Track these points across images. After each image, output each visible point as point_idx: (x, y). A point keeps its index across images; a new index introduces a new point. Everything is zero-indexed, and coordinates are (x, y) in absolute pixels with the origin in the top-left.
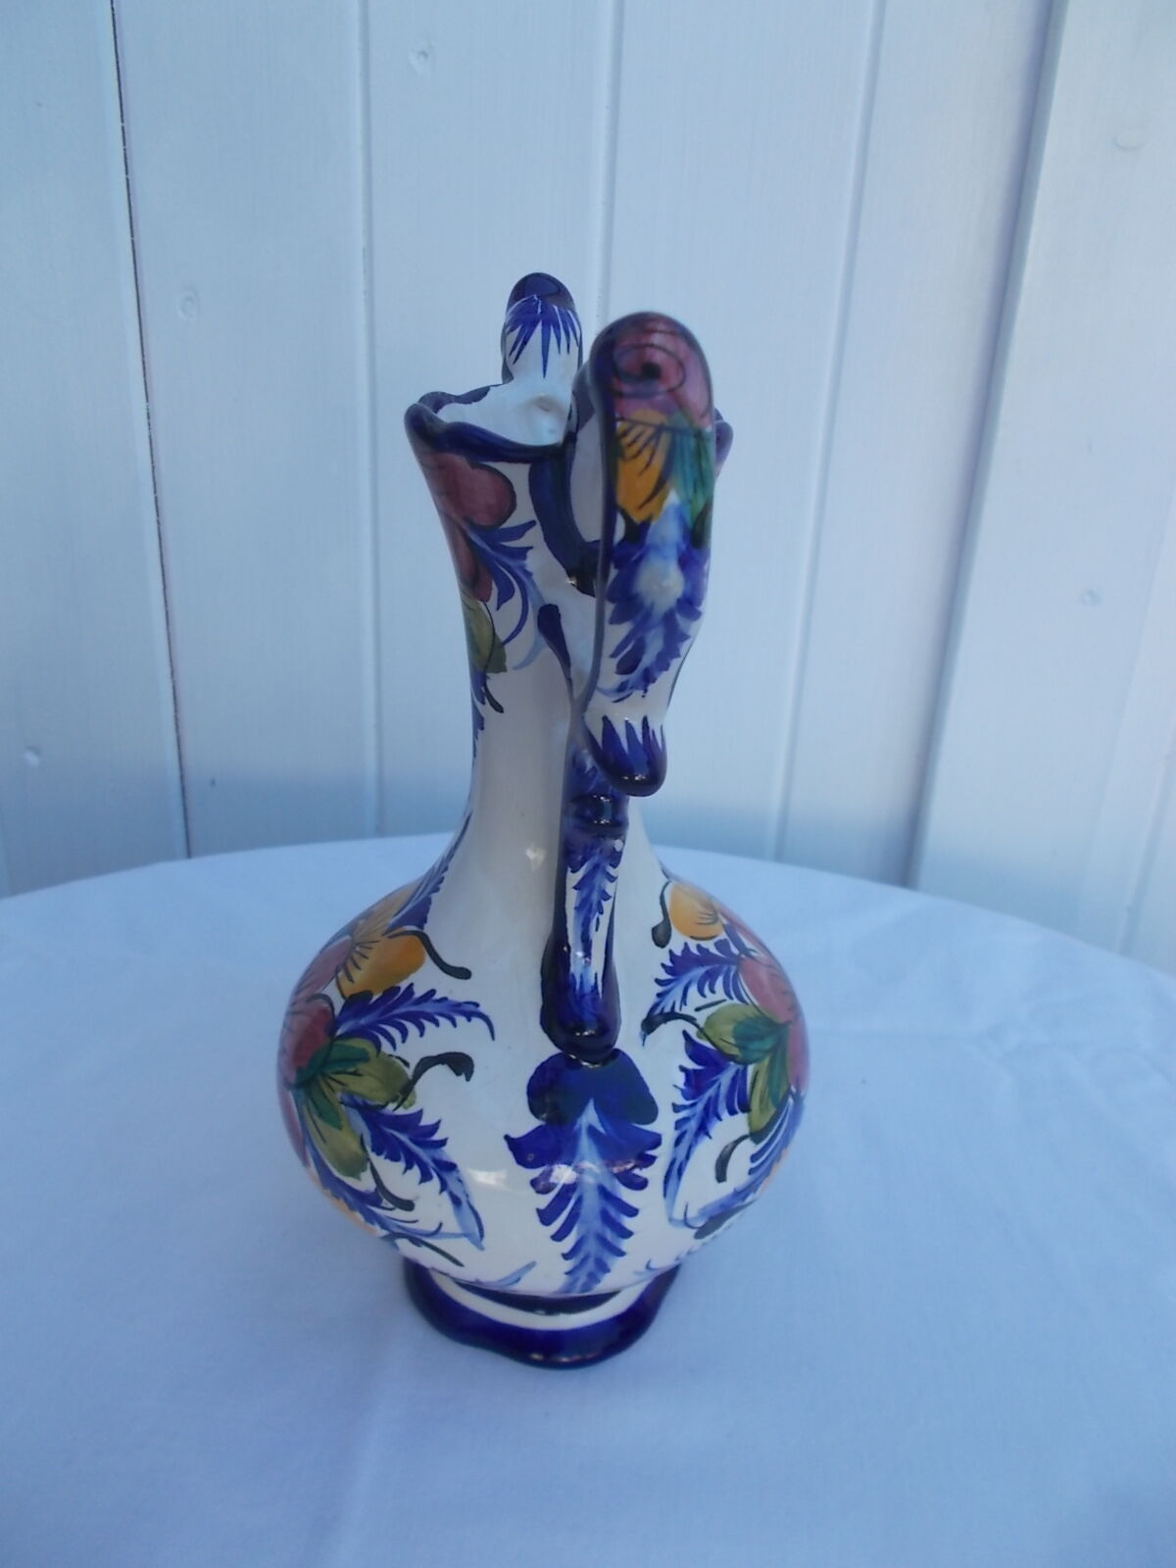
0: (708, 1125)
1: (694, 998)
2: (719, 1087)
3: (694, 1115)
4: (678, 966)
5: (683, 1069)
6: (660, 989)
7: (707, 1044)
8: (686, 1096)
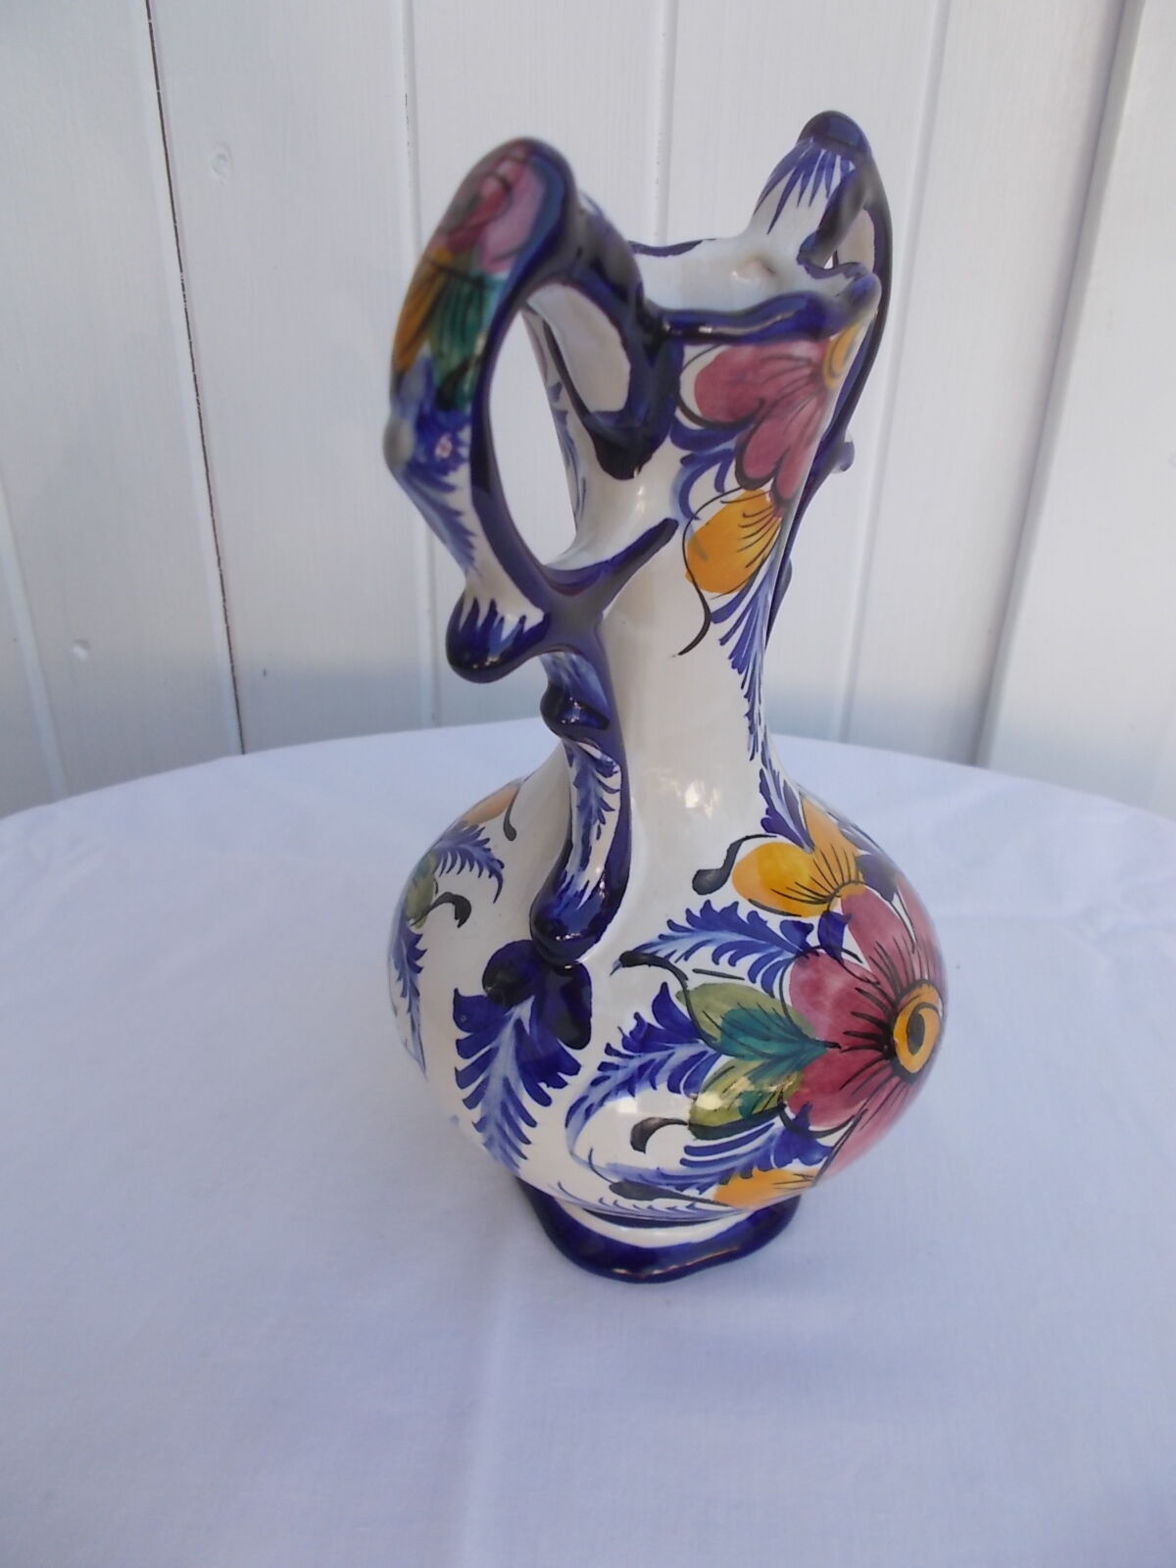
0: (637, 1086)
1: (703, 957)
2: (670, 1056)
3: (625, 1067)
4: (707, 920)
5: (637, 1016)
6: (667, 931)
7: (682, 1008)
8: (626, 1043)
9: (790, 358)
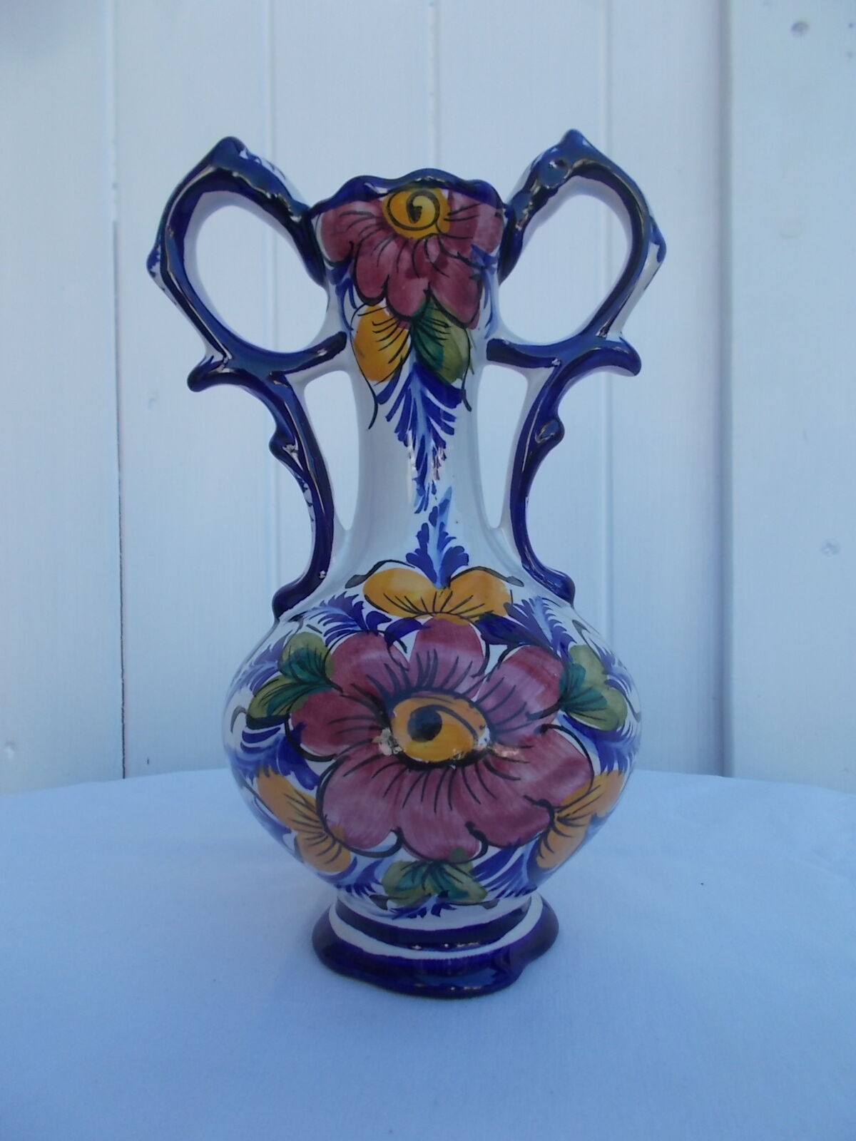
9: (355, 213)
